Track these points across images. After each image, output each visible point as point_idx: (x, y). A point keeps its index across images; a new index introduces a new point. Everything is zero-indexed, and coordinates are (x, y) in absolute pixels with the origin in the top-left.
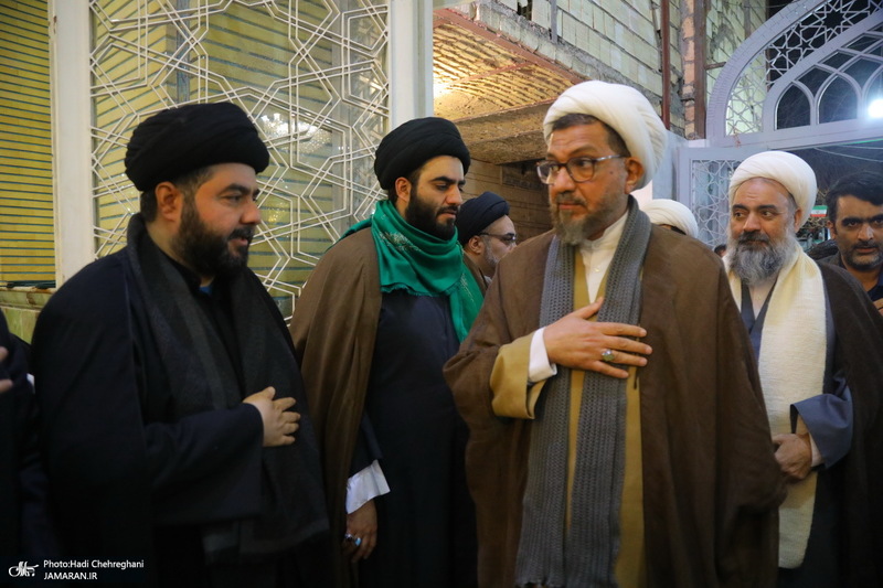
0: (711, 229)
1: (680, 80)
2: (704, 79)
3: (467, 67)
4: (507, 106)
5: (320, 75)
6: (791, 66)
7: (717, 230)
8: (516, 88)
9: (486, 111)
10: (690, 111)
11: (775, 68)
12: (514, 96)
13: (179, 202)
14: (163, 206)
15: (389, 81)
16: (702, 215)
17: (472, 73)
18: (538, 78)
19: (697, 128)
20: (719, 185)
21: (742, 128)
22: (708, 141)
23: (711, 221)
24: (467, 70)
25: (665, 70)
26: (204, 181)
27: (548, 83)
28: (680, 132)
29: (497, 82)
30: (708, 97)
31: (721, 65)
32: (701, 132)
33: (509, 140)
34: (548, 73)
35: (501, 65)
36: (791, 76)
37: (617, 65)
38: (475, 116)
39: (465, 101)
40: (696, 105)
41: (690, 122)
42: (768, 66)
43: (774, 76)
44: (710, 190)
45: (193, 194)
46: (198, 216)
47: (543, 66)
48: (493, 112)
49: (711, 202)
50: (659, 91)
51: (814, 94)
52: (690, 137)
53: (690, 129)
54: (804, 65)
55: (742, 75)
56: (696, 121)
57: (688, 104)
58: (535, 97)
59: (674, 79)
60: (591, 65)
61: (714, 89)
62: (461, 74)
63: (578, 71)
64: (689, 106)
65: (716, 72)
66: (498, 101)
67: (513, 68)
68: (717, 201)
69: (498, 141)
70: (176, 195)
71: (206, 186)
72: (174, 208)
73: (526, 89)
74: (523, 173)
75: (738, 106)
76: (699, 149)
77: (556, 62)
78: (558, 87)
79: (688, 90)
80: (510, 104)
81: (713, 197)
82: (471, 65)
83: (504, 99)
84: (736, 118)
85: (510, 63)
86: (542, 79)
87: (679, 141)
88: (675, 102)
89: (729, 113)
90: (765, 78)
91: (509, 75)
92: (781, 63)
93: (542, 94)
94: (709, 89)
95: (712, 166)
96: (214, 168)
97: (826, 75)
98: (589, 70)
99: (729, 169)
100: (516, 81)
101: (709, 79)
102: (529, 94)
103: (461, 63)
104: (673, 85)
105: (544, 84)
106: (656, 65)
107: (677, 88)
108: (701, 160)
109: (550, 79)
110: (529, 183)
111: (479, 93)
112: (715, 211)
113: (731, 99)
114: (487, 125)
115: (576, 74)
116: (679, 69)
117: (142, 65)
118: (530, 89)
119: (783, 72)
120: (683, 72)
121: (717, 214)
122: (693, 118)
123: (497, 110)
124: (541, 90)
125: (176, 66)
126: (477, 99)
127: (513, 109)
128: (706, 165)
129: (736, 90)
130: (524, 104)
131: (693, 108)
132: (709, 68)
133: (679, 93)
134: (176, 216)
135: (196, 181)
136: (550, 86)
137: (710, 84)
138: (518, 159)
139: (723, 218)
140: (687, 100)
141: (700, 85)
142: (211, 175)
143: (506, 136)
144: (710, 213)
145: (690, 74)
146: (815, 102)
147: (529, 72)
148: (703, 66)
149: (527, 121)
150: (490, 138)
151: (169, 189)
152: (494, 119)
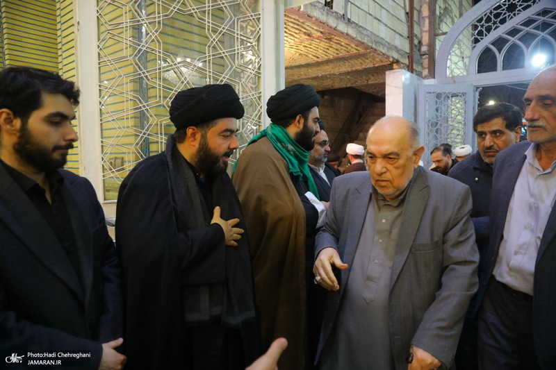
0: (437, 133)
1: (420, 43)
2: (434, 42)
3: (294, 36)
4: (315, 59)
5: (224, 53)
6: (486, 35)
7: (441, 134)
8: (322, 48)
9: (303, 62)
10: (426, 62)
11: (477, 36)
12: (320, 53)
13: (198, 136)
14: (189, 138)
15: (261, 56)
16: (432, 125)
17: (296, 40)
18: (336, 43)
19: (429, 72)
20: (443, 107)
21: (457, 72)
22: (436, 80)
23: (437, 129)
24: (293, 38)
25: (411, 36)
26: (213, 127)
27: (341, 45)
28: (419, 74)
29: (310, 45)
30: (437, 52)
31: (445, 34)
32: (432, 74)
33: (316, 78)
34: (342, 40)
35: (314, 36)
36: (486, 41)
37: (382, 35)
38: (296, 64)
39: (291, 55)
40: (429, 58)
41: (425, 68)
42: (473, 35)
43: (476, 41)
44: (437, 110)
45: (206, 133)
46: (208, 144)
47: (339, 36)
48: (307, 62)
49: (437, 118)
50: (407, 50)
51: (500, 53)
52: (425, 78)
53: (426, 72)
54: (494, 35)
55: (457, 40)
56: (429, 68)
57: (424, 57)
58: (332, 53)
59: (416, 42)
60: (367, 35)
61: (440, 48)
62: (289, 40)
63: (360, 39)
64: (425, 59)
65: (442, 38)
66: (310, 56)
67: (321, 37)
68: (441, 116)
69: (309, 78)
70: (197, 133)
71: (212, 129)
72: (195, 139)
73: (328, 49)
74: (323, 97)
75: (455, 59)
76: (431, 85)
77: (347, 34)
78: (347, 48)
79: (424, 49)
80: (318, 57)
81: (439, 114)
82: (296, 35)
83: (314, 54)
84: (453, 66)
85: (319, 34)
86: (338, 44)
87: (419, 79)
88: (416, 56)
89: (449, 63)
90: (471, 43)
91: (318, 41)
92: (480, 33)
93: (337, 52)
94: (437, 47)
95: (439, 96)
96: (218, 120)
97: (507, 41)
98: (366, 38)
99: (448, 97)
100: (322, 44)
101: (437, 42)
102: (329, 52)
103: (290, 34)
104: (416, 46)
105: (339, 46)
106: (406, 34)
107: (418, 48)
108: (432, 92)
109: (343, 44)
110: (326, 104)
111: (299, 51)
112: (440, 123)
113: (450, 54)
114: (303, 69)
115: (358, 41)
116: (419, 36)
117: (126, 48)
118: (330, 49)
119: (482, 39)
120: (422, 37)
121: (441, 125)
122: (427, 66)
123: (309, 61)
124: (337, 50)
125: (145, 49)
126: (298, 54)
127: (320, 60)
128: (434, 95)
129: (454, 49)
130: (326, 57)
131: (427, 60)
132: (437, 35)
133: (419, 50)
134: (197, 144)
135: (208, 127)
136: (342, 47)
137: (438, 44)
138: (320, 89)
139: (444, 127)
140: (423, 55)
141: (432, 45)
142: (216, 124)
143: (314, 76)
144: (437, 123)
145: (425, 40)
146: (500, 58)
147: (330, 39)
148: (434, 34)
149: (327, 67)
150: (304, 77)
151: (194, 130)
152: (307, 65)
